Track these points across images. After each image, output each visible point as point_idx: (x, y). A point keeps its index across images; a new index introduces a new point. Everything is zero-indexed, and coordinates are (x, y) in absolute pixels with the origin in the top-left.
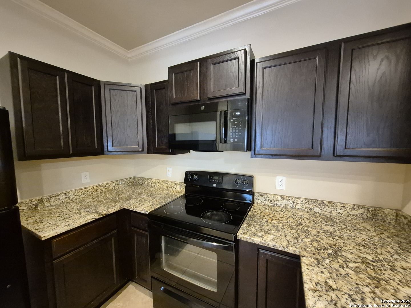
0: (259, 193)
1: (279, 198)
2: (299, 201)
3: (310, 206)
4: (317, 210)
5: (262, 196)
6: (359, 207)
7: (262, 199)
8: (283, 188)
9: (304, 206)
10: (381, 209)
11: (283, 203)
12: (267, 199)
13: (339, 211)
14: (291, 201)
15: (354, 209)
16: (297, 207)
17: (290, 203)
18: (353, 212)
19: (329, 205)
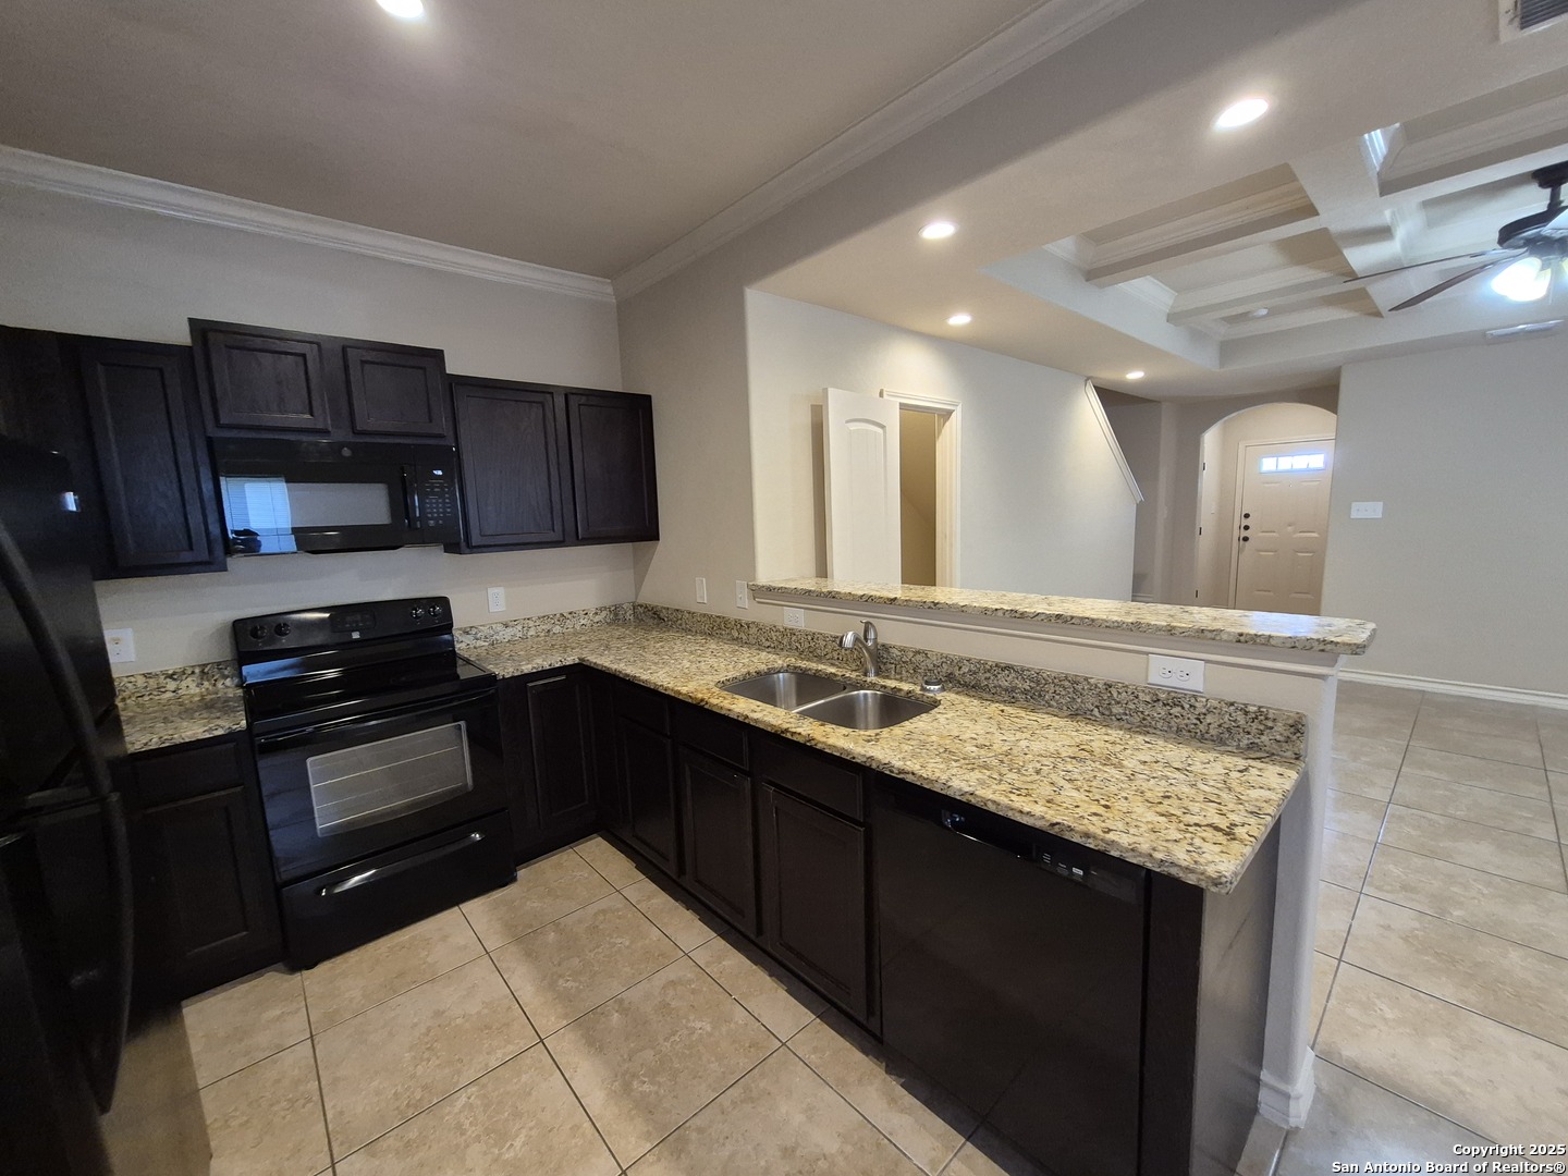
0: (460, 629)
1: (499, 627)
2: (531, 624)
3: (546, 627)
4: (557, 629)
5: (468, 633)
6: (601, 609)
7: (468, 639)
8: (501, 608)
9: (539, 629)
10: (621, 605)
11: (507, 634)
12: (478, 636)
13: (583, 622)
14: (520, 628)
15: (596, 613)
16: (530, 634)
17: (517, 631)
18: (597, 619)
19: (569, 616)
